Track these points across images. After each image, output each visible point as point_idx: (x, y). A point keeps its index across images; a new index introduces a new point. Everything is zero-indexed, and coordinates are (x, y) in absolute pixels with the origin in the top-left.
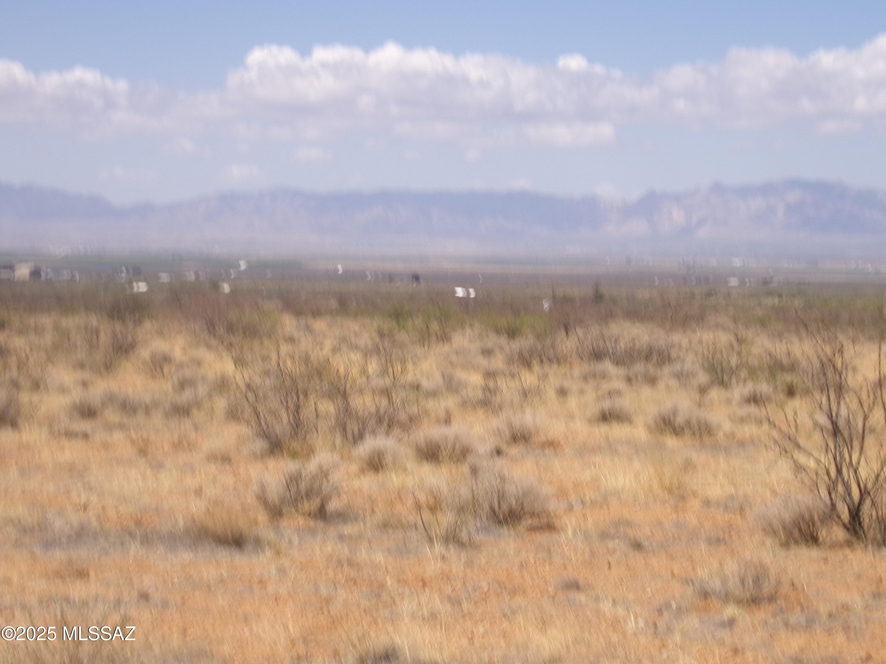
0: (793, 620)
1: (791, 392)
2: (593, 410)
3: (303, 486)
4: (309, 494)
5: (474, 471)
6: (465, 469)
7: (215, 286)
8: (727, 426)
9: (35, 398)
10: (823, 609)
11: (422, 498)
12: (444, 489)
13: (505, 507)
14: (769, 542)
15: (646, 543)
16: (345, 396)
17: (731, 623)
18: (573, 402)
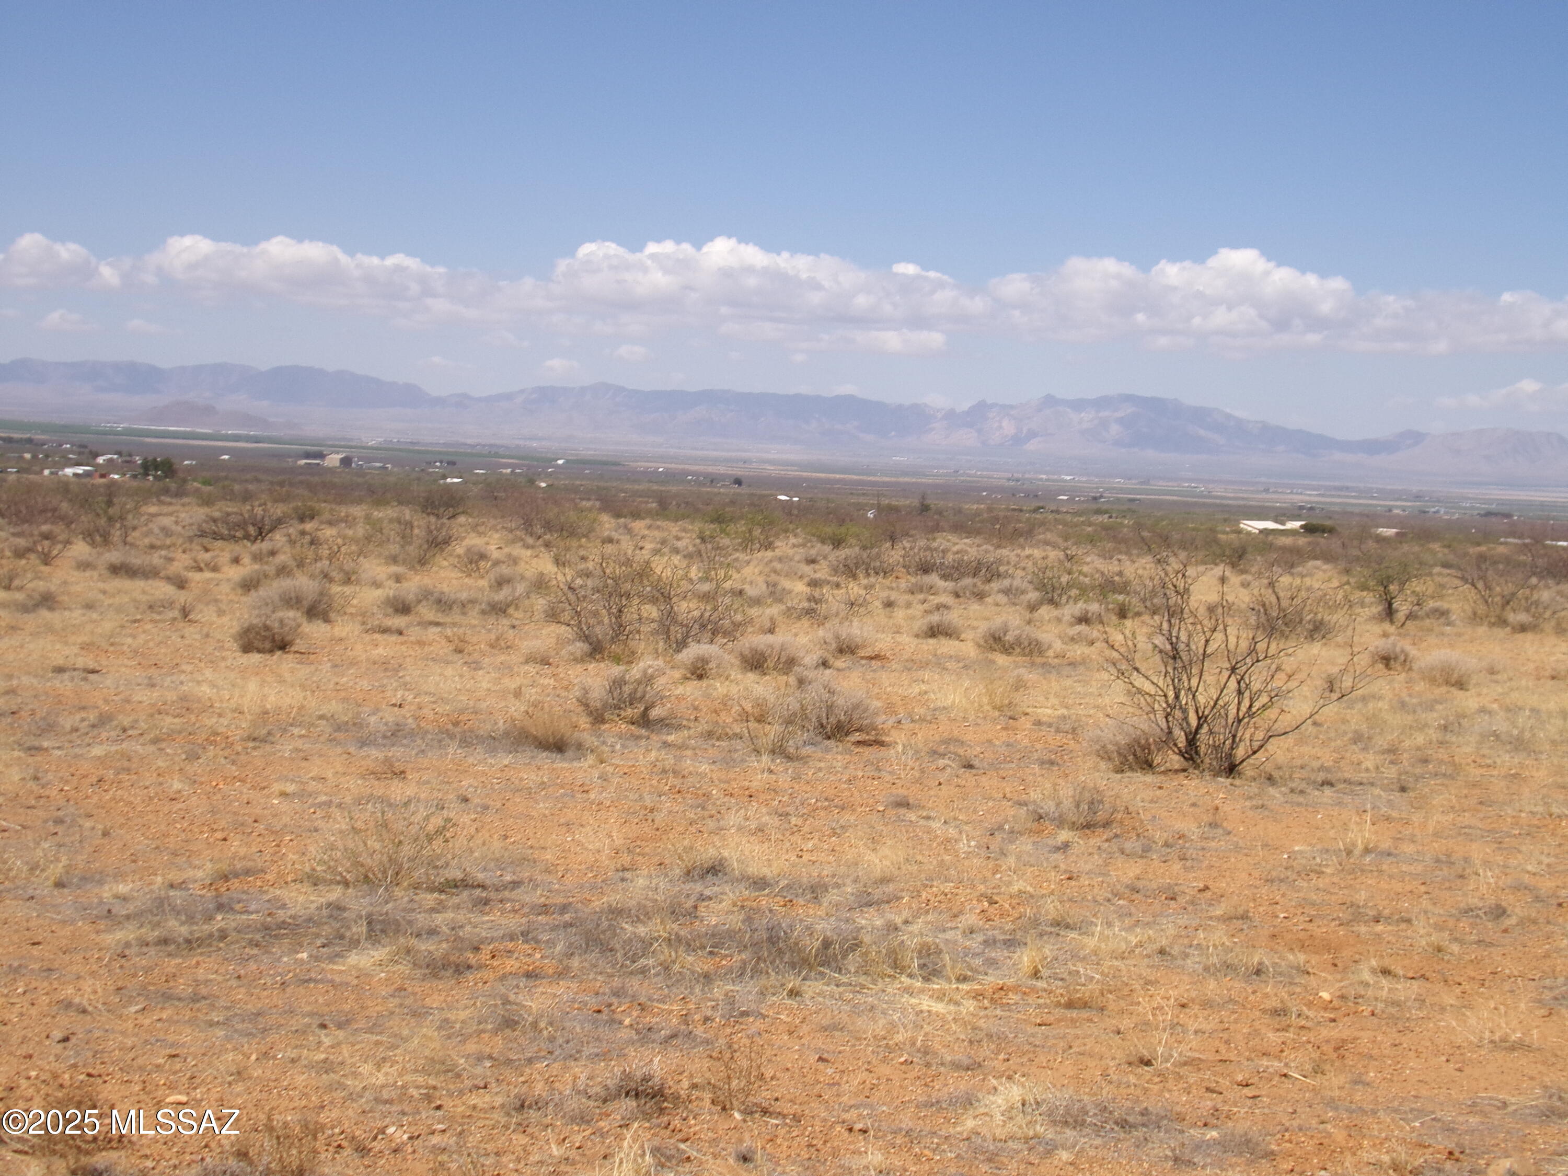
0: (1128, 846)
1: (1122, 613)
2: (921, 624)
3: (627, 689)
4: (632, 700)
5: (801, 682)
6: (792, 680)
7: (532, 482)
8: (1058, 645)
9: (348, 590)
10: (1159, 836)
11: (748, 707)
12: (772, 699)
13: (833, 720)
14: (1103, 765)
15: (976, 762)
16: (668, 598)
17: (1065, 847)
18: (900, 614)
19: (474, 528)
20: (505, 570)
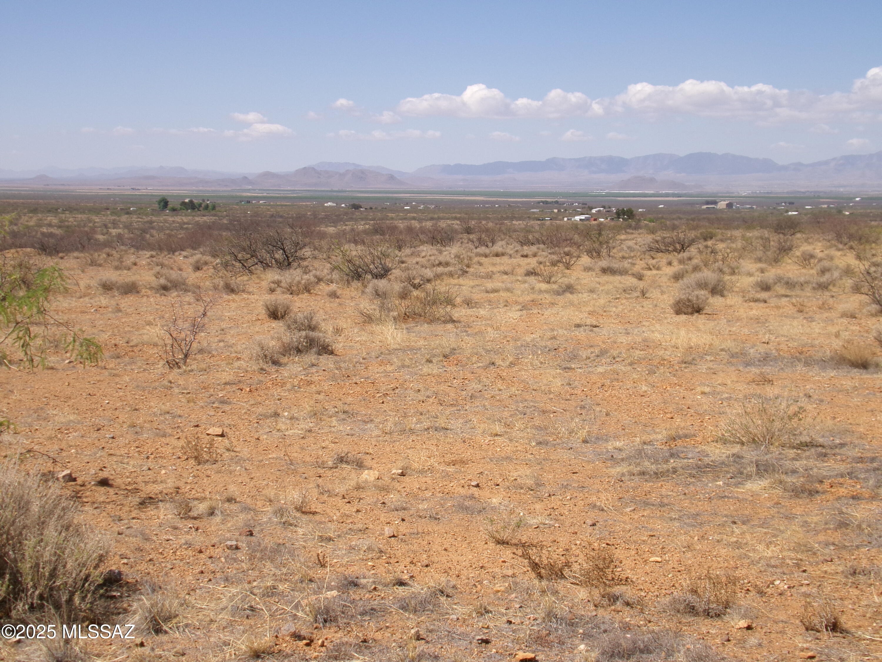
19: (806, 240)
20: (826, 264)
